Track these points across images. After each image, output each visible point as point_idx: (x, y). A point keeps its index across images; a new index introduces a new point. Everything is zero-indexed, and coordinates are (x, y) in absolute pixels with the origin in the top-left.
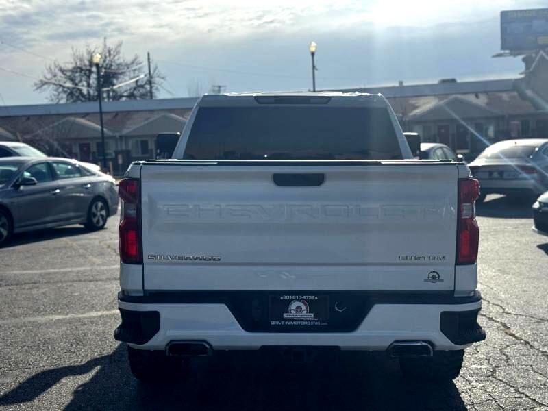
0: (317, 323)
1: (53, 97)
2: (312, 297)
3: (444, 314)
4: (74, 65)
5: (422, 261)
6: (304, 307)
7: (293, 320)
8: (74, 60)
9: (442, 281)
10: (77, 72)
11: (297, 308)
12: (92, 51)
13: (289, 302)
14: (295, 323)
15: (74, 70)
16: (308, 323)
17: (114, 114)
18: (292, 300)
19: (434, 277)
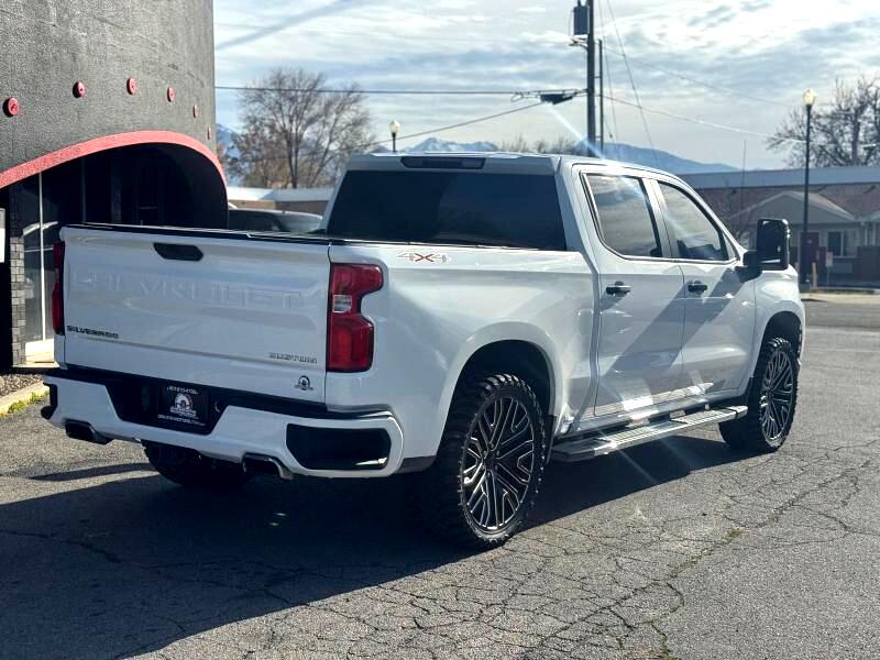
0: (196, 423)
1: (795, 159)
2: (194, 392)
3: (290, 427)
4: (834, 108)
5: (291, 361)
6: (188, 403)
7: (177, 415)
8: (837, 99)
9: (312, 389)
10: (838, 119)
11: (183, 401)
12: (869, 83)
13: (175, 394)
14: (179, 419)
15: (833, 117)
16: (189, 421)
17: (869, 187)
18: (178, 392)
19: (304, 384)
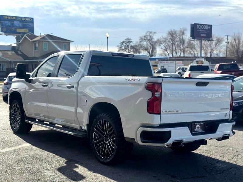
0: (202, 132)
2: (201, 123)
3: (232, 126)
5: (224, 110)
6: (199, 127)
14: (198, 132)
18: (197, 124)
19: (226, 115)
